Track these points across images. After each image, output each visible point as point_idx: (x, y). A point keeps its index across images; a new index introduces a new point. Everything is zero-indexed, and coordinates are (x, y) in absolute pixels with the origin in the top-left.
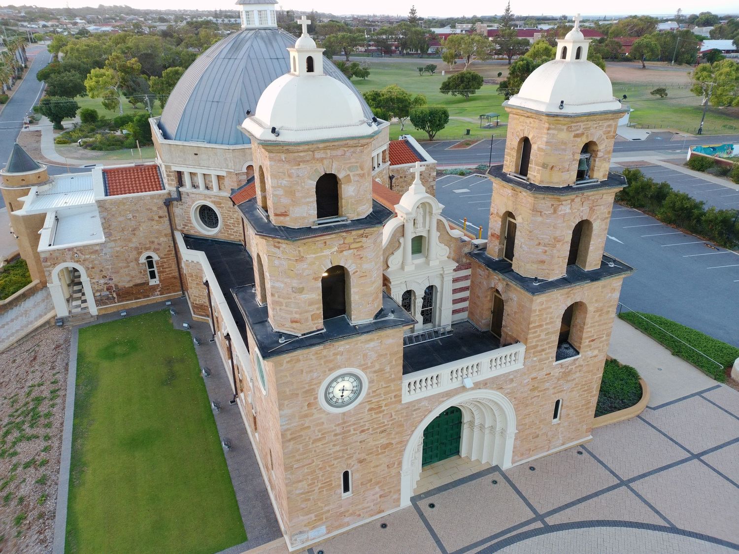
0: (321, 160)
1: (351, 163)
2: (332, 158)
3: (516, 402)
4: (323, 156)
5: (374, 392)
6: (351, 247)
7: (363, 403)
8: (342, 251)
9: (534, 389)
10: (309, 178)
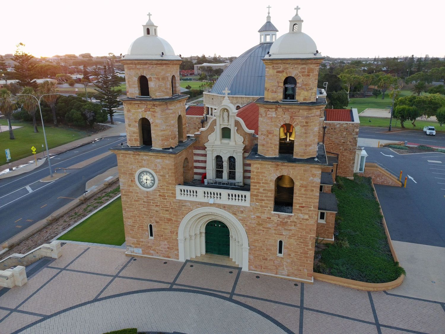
0: (139, 69)
1: (152, 72)
2: (143, 69)
3: (247, 228)
4: (140, 67)
5: (161, 186)
6: (150, 110)
7: (156, 190)
8: (146, 111)
9: (259, 224)
10: (135, 76)
